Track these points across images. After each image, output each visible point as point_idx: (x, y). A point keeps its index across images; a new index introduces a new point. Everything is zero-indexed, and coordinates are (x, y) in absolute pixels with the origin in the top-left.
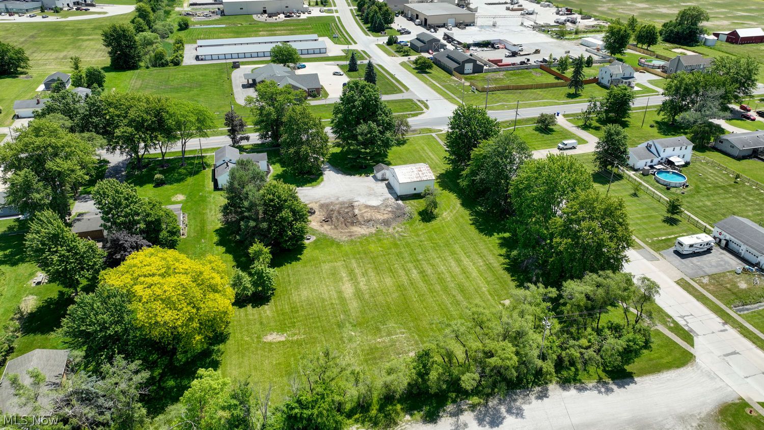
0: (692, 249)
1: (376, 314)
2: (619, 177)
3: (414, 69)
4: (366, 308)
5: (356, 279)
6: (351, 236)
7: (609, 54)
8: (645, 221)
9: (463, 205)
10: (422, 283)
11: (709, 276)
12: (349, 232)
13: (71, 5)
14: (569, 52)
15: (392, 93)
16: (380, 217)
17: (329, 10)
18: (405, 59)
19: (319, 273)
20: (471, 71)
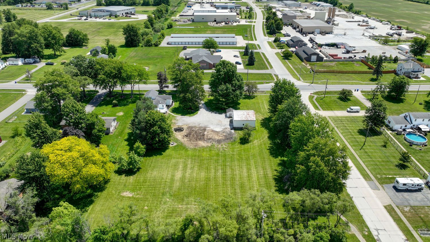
0: (405, 186)
1: (186, 191)
2: (378, 134)
3: (282, 56)
4: (183, 187)
5: (186, 170)
6: (196, 146)
7: (413, 56)
8: (383, 163)
9: (269, 137)
10: (220, 179)
11: (411, 206)
12: (196, 144)
13: (124, 14)
14: (385, 53)
15: (262, 69)
16: (217, 138)
17: (250, 21)
18: (280, 51)
19: (168, 164)
20: (315, 60)
